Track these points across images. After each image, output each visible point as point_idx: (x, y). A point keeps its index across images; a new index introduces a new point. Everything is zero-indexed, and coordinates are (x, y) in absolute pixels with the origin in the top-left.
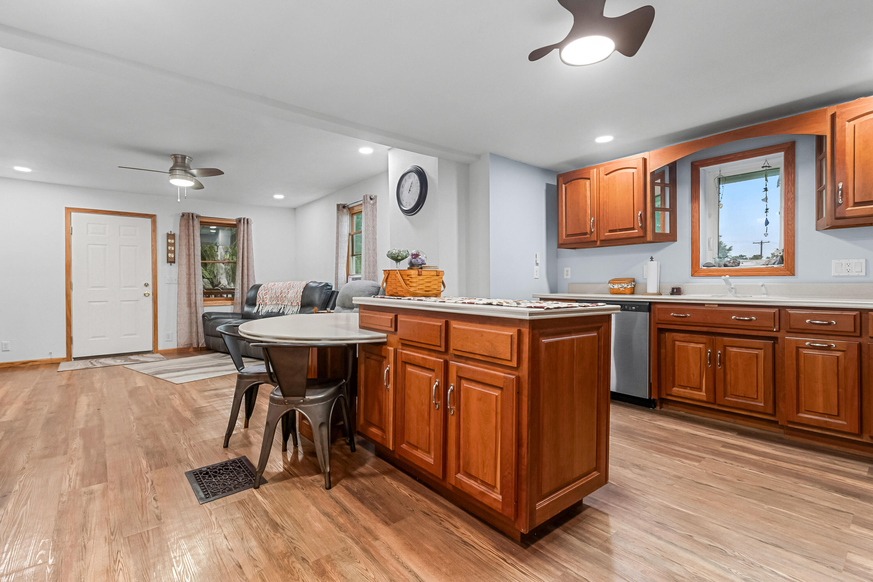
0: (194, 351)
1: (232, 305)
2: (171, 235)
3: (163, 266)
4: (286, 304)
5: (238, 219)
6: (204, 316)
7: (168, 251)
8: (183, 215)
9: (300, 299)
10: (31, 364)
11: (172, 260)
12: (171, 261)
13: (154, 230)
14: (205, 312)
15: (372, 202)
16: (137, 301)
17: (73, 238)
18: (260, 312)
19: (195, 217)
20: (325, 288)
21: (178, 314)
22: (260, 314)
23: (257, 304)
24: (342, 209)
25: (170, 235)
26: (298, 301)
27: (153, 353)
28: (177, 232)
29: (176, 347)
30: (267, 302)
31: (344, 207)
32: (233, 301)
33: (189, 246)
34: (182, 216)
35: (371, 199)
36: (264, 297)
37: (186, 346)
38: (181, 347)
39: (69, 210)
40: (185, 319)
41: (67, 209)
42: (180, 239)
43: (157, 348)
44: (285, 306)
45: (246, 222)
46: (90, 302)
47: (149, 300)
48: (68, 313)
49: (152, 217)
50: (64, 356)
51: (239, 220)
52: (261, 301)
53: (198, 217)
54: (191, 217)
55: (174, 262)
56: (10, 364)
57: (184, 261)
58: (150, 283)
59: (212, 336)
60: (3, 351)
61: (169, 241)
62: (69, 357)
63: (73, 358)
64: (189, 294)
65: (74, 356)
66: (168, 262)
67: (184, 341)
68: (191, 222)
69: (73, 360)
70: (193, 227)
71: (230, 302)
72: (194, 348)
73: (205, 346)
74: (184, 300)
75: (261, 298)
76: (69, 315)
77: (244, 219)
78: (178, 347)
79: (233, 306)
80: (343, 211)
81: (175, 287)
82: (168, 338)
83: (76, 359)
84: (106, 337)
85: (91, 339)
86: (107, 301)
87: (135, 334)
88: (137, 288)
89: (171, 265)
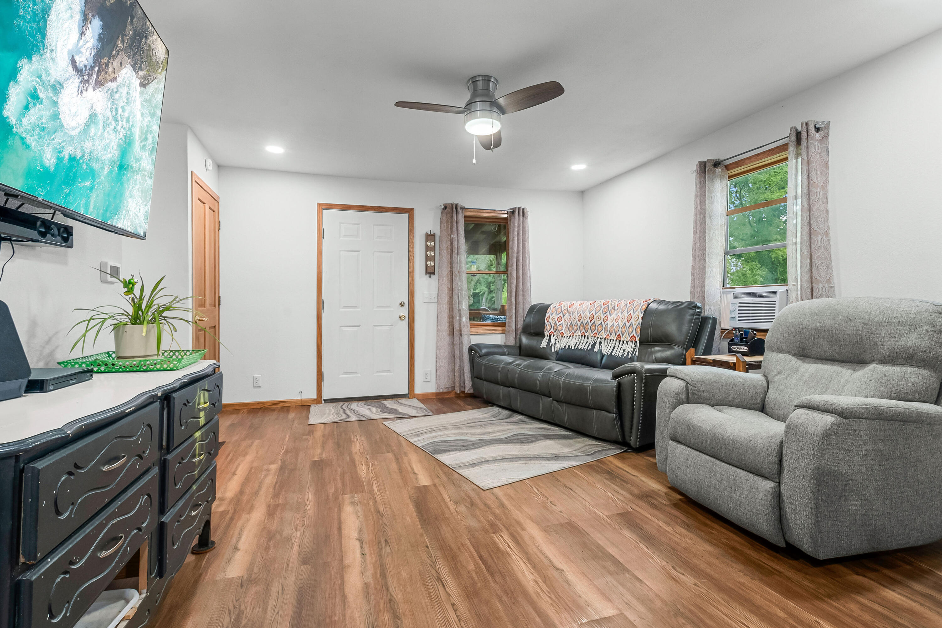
0: (456, 397)
1: (502, 333)
2: (430, 235)
3: (421, 280)
4: (604, 337)
5: (511, 209)
6: (471, 349)
7: (427, 258)
8: (445, 208)
9: (639, 330)
10: (281, 405)
11: (432, 271)
12: (430, 272)
13: (411, 230)
14: (472, 343)
15: (818, 136)
16: (392, 325)
17: (326, 242)
18: (553, 348)
19: (459, 210)
20: (691, 312)
21: (439, 344)
22: (553, 351)
23: (546, 333)
24: (712, 168)
26: (634, 333)
27: (409, 398)
28: (438, 233)
29: (434, 390)
30: (563, 331)
31: (717, 164)
32: (504, 328)
33: (452, 250)
34: (443, 208)
35: (817, 130)
36: (558, 324)
37: (446, 390)
38: (441, 391)
39: (322, 207)
40: (445, 353)
41: (320, 205)
42: (440, 241)
43: (414, 390)
44: (603, 340)
45: (521, 214)
46: (341, 327)
47: (405, 325)
48: (319, 341)
49: (409, 212)
50: (314, 396)
51: (512, 212)
52: (552, 330)
53: (463, 209)
54: (455, 209)
55: (434, 273)
56: (261, 404)
57: (445, 271)
58: (407, 302)
59: (486, 380)
60: (254, 387)
61: (429, 244)
62: (319, 400)
63: (324, 400)
64: (451, 317)
65: (325, 397)
66: (427, 273)
67: (444, 385)
68: (454, 215)
69: (323, 402)
70: (457, 223)
71: (500, 328)
72: (456, 393)
73: (472, 391)
74: (445, 326)
75: (553, 325)
76: (320, 344)
77: (519, 208)
78: (438, 391)
79: (503, 335)
80: (714, 173)
81: (434, 307)
82: (426, 377)
83: (326, 401)
84: (358, 374)
85: (341, 376)
86: (359, 326)
87: (389, 371)
88: (391, 309)
89: (430, 277)
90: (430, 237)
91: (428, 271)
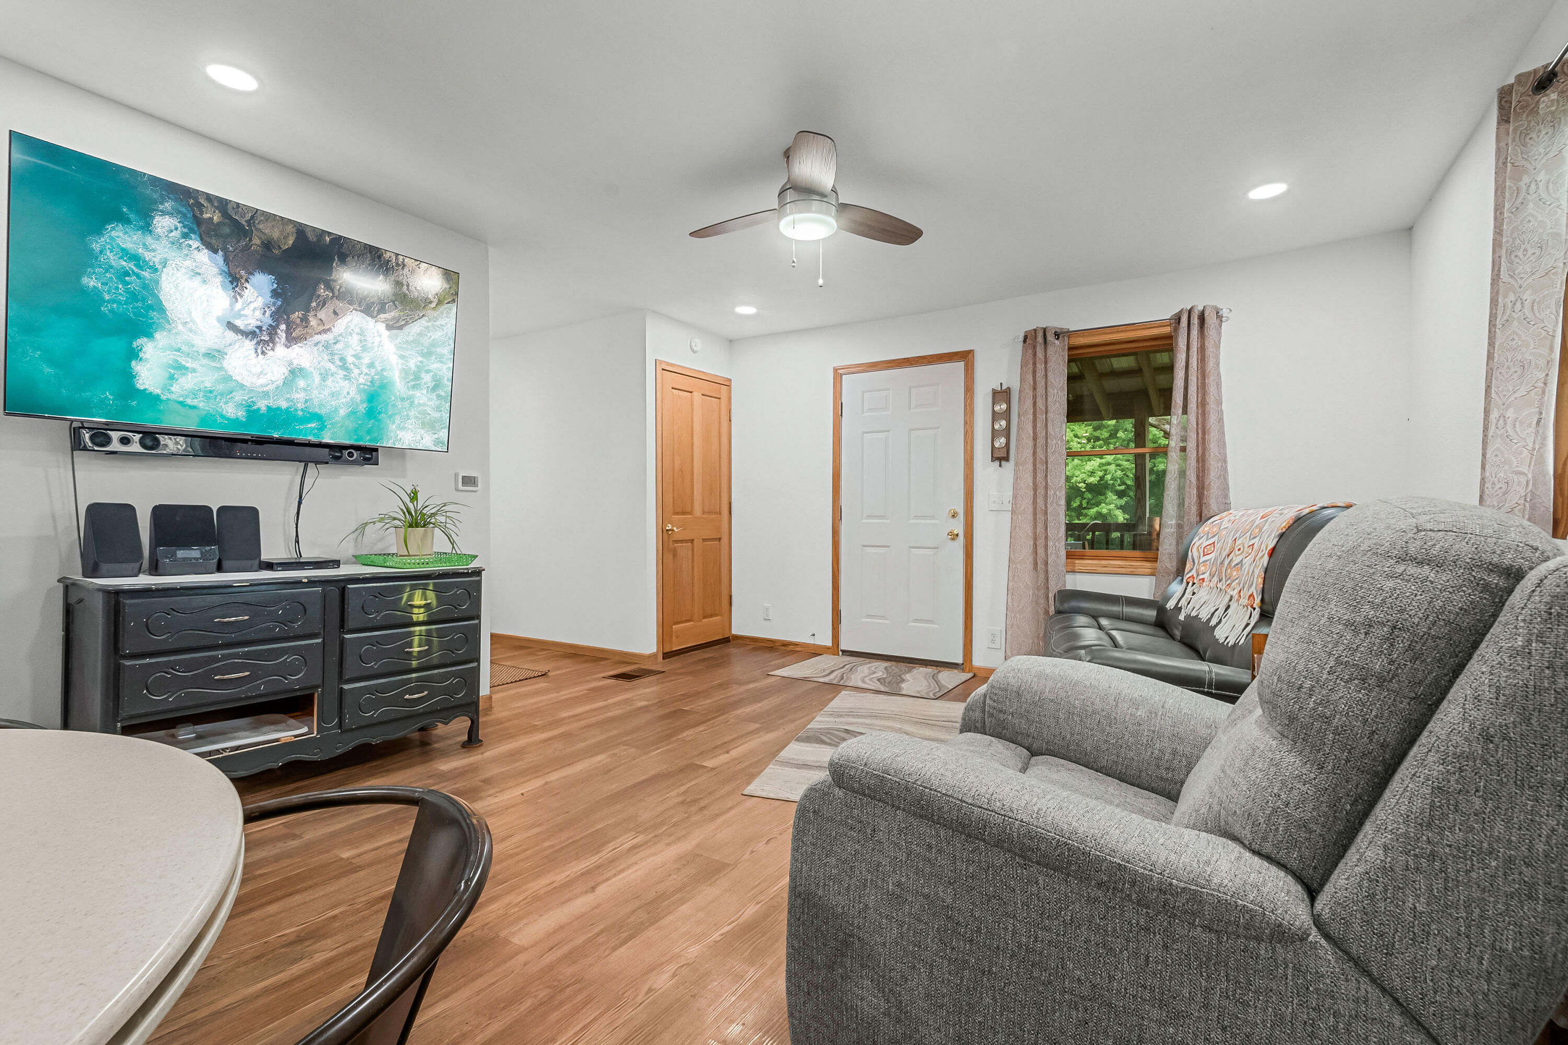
1: (1152, 574)
2: (1002, 392)
3: (984, 470)
5: (1172, 317)
7: (995, 434)
8: (1025, 338)
10: (791, 647)
11: (1003, 454)
12: (1001, 457)
13: (969, 389)
16: (937, 548)
19: (1051, 338)
21: (1011, 586)
23: (1186, 579)
25: (999, 392)
27: (963, 671)
28: (1015, 385)
32: (1154, 564)
33: (1035, 414)
34: (1022, 340)
39: (840, 371)
41: (838, 369)
42: (1019, 398)
43: (971, 661)
45: (1195, 321)
46: (864, 546)
47: (958, 550)
48: (835, 566)
49: (966, 356)
50: (829, 643)
51: (1176, 321)
52: (1193, 571)
53: (1060, 334)
54: (1042, 338)
55: (1007, 459)
56: (770, 643)
57: (1026, 455)
58: (961, 511)
61: (997, 408)
62: (836, 649)
63: (842, 651)
65: (843, 646)
66: (994, 459)
69: (841, 653)
70: (1046, 363)
74: (1023, 552)
76: (836, 570)
77: (1191, 311)
79: (1153, 579)
81: (1007, 519)
82: (993, 641)
83: (845, 652)
84: (886, 619)
85: (864, 620)
86: (888, 547)
87: (931, 622)
88: (936, 522)
89: (1000, 466)
90: (1001, 395)
91: (995, 456)
